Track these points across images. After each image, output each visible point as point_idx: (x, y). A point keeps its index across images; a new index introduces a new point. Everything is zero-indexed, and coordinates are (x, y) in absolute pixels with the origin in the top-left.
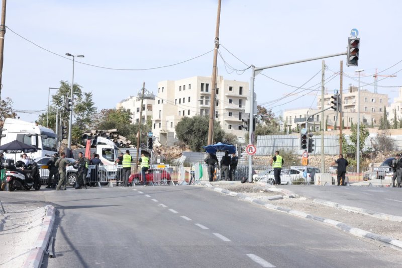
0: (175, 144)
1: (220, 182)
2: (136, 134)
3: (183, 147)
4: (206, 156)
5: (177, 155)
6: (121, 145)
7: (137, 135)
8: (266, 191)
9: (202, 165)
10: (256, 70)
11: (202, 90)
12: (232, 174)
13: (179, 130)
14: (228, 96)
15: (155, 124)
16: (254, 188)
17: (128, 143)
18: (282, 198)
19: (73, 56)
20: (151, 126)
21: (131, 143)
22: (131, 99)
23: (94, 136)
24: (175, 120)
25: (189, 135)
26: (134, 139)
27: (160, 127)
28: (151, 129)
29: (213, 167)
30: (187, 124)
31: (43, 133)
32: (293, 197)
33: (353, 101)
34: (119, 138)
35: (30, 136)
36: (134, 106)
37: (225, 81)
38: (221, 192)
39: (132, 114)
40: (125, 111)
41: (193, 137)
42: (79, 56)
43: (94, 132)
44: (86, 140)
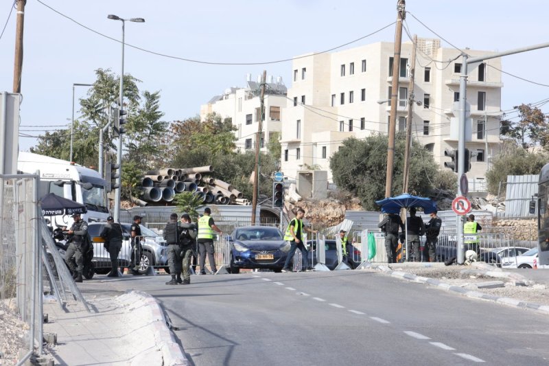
0: (329, 195)
1: (406, 263)
2: (248, 174)
3: (346, 202)
4: (382, 217)
5: (334, 219)
6: (220, 199)
7: (252, 178)
8: (482, 277)
9: (375, 234)
10: (469, 63)
11: (392, 72)
12: (430, 251)
13: (337, 167)
14: (451, 86)
15: (287, 151)
16: (462, 272)
17: (233, 195)
18: (502, 286)
19: (123, 20)
20: (279, 156)
21: (240, 195)
22: (231, 96)
23: (164, 180)
24: (333, 142)
25: (359, 177)
26: (246, 185)
27: (298, 157)
28: (279, 162)
29: (394, 237)
30: (355, 154)
31: (84, 180)
32: (523, 285)
34: (214, 185)
35: (61, 185)
36: (240, 109)
38: (402, 278)
39: (236, 130)
40: (219, 123)
41: (367, 179)
42: (134, 20)
43: (164, 172)
44: (149, 189)
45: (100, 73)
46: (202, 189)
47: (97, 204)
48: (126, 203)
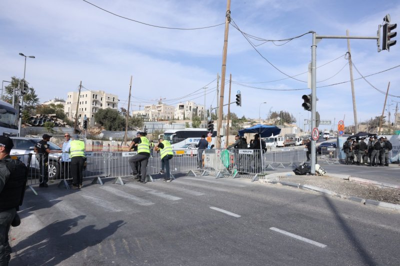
0: (95, 125)
3: (99, 127)
5: (97, 133)
11: (93, 98)
14: (107, 102)
17: (64, 124)
19: (26, 56)
21: (67, 124)
23: (39, 118)
25: (104, 120)
30: (103, 113)
33: (161, 108)
34: (57, 120)
37: (106, 94)
41: (107, 121)
42: (30, 57)
43: (39, 115)
44: (33, 121)
45: (14, 79)
46: (53, 121)
47: (10, 124)
48: (23, 125)
